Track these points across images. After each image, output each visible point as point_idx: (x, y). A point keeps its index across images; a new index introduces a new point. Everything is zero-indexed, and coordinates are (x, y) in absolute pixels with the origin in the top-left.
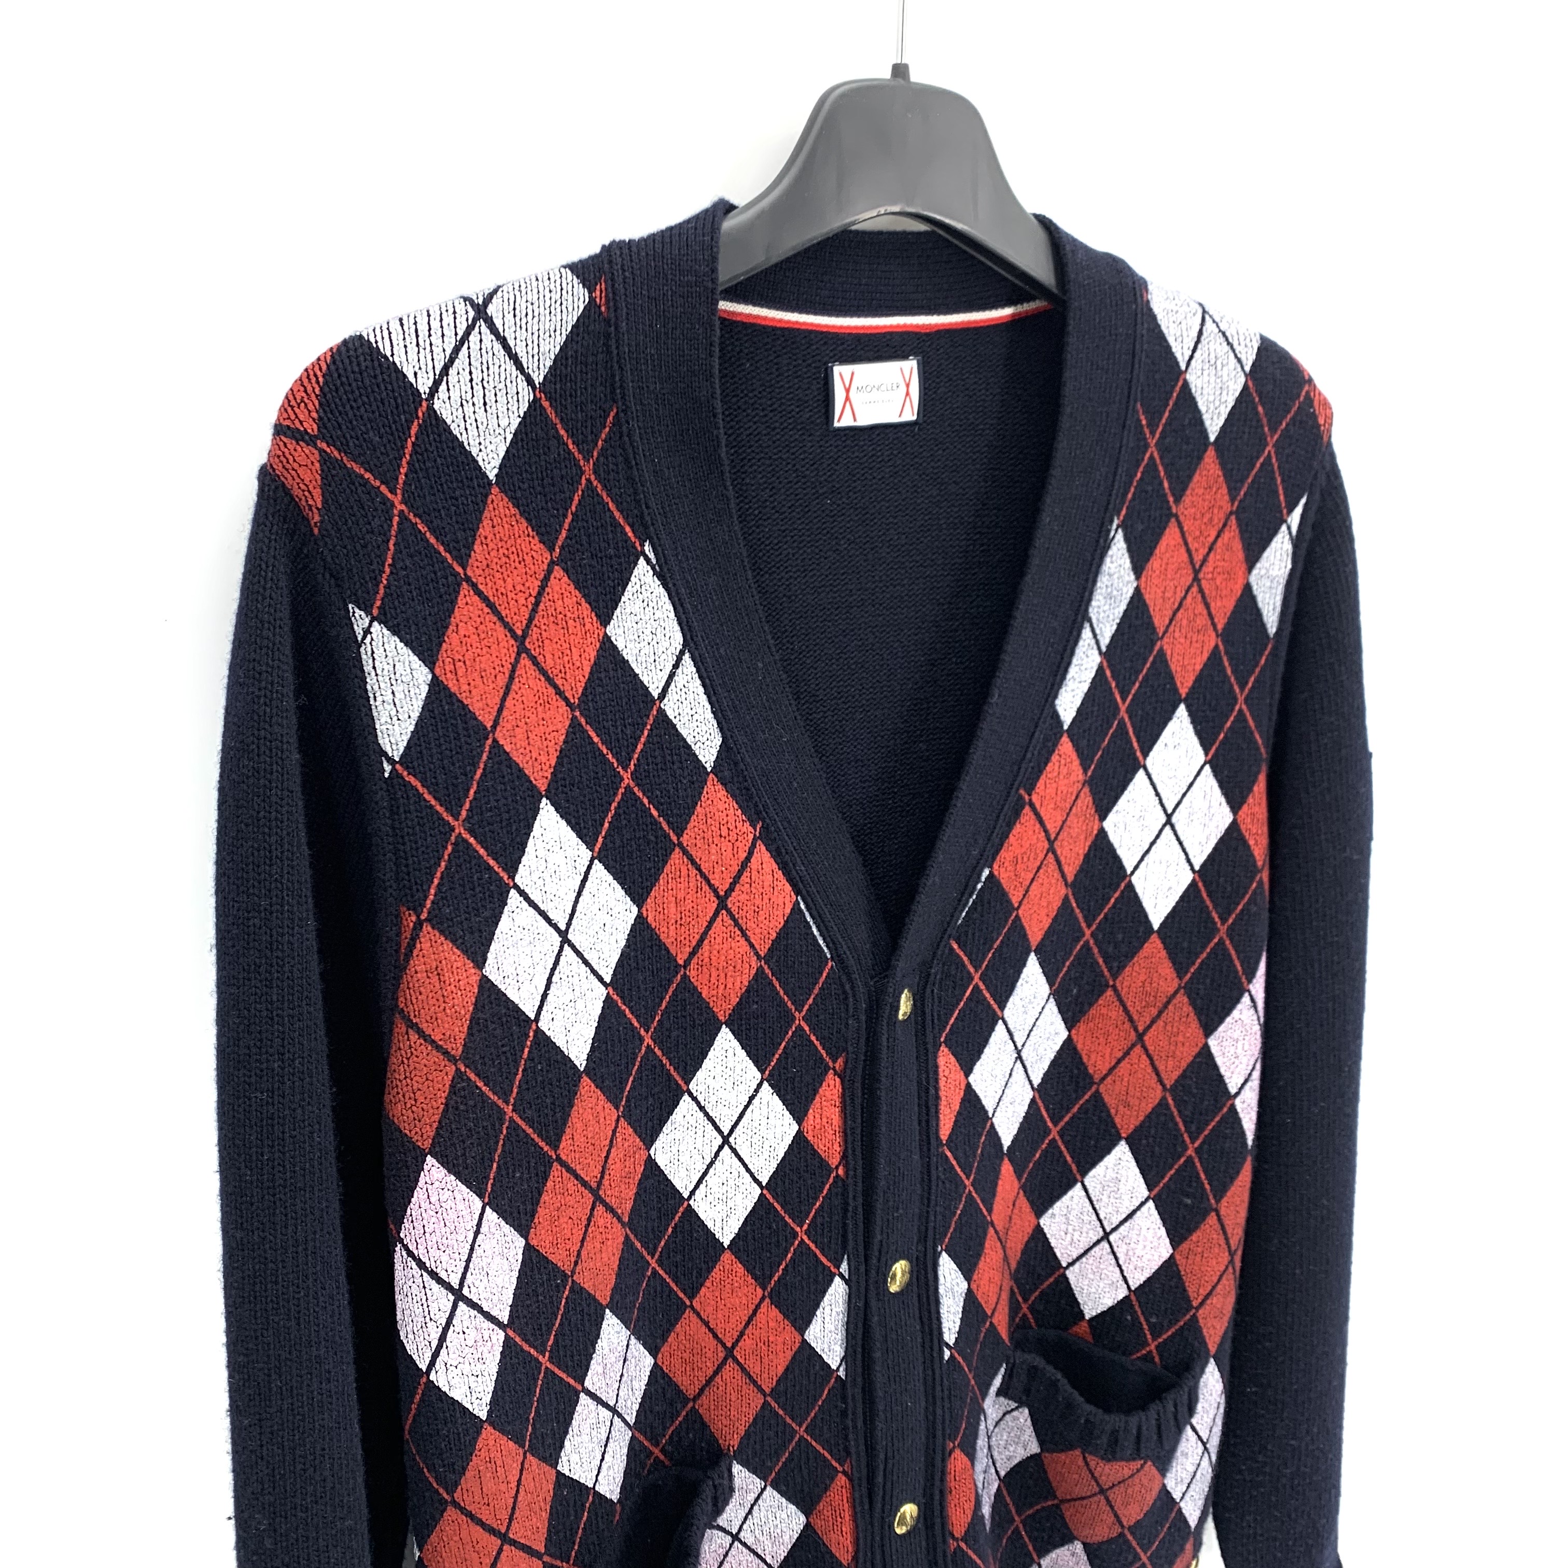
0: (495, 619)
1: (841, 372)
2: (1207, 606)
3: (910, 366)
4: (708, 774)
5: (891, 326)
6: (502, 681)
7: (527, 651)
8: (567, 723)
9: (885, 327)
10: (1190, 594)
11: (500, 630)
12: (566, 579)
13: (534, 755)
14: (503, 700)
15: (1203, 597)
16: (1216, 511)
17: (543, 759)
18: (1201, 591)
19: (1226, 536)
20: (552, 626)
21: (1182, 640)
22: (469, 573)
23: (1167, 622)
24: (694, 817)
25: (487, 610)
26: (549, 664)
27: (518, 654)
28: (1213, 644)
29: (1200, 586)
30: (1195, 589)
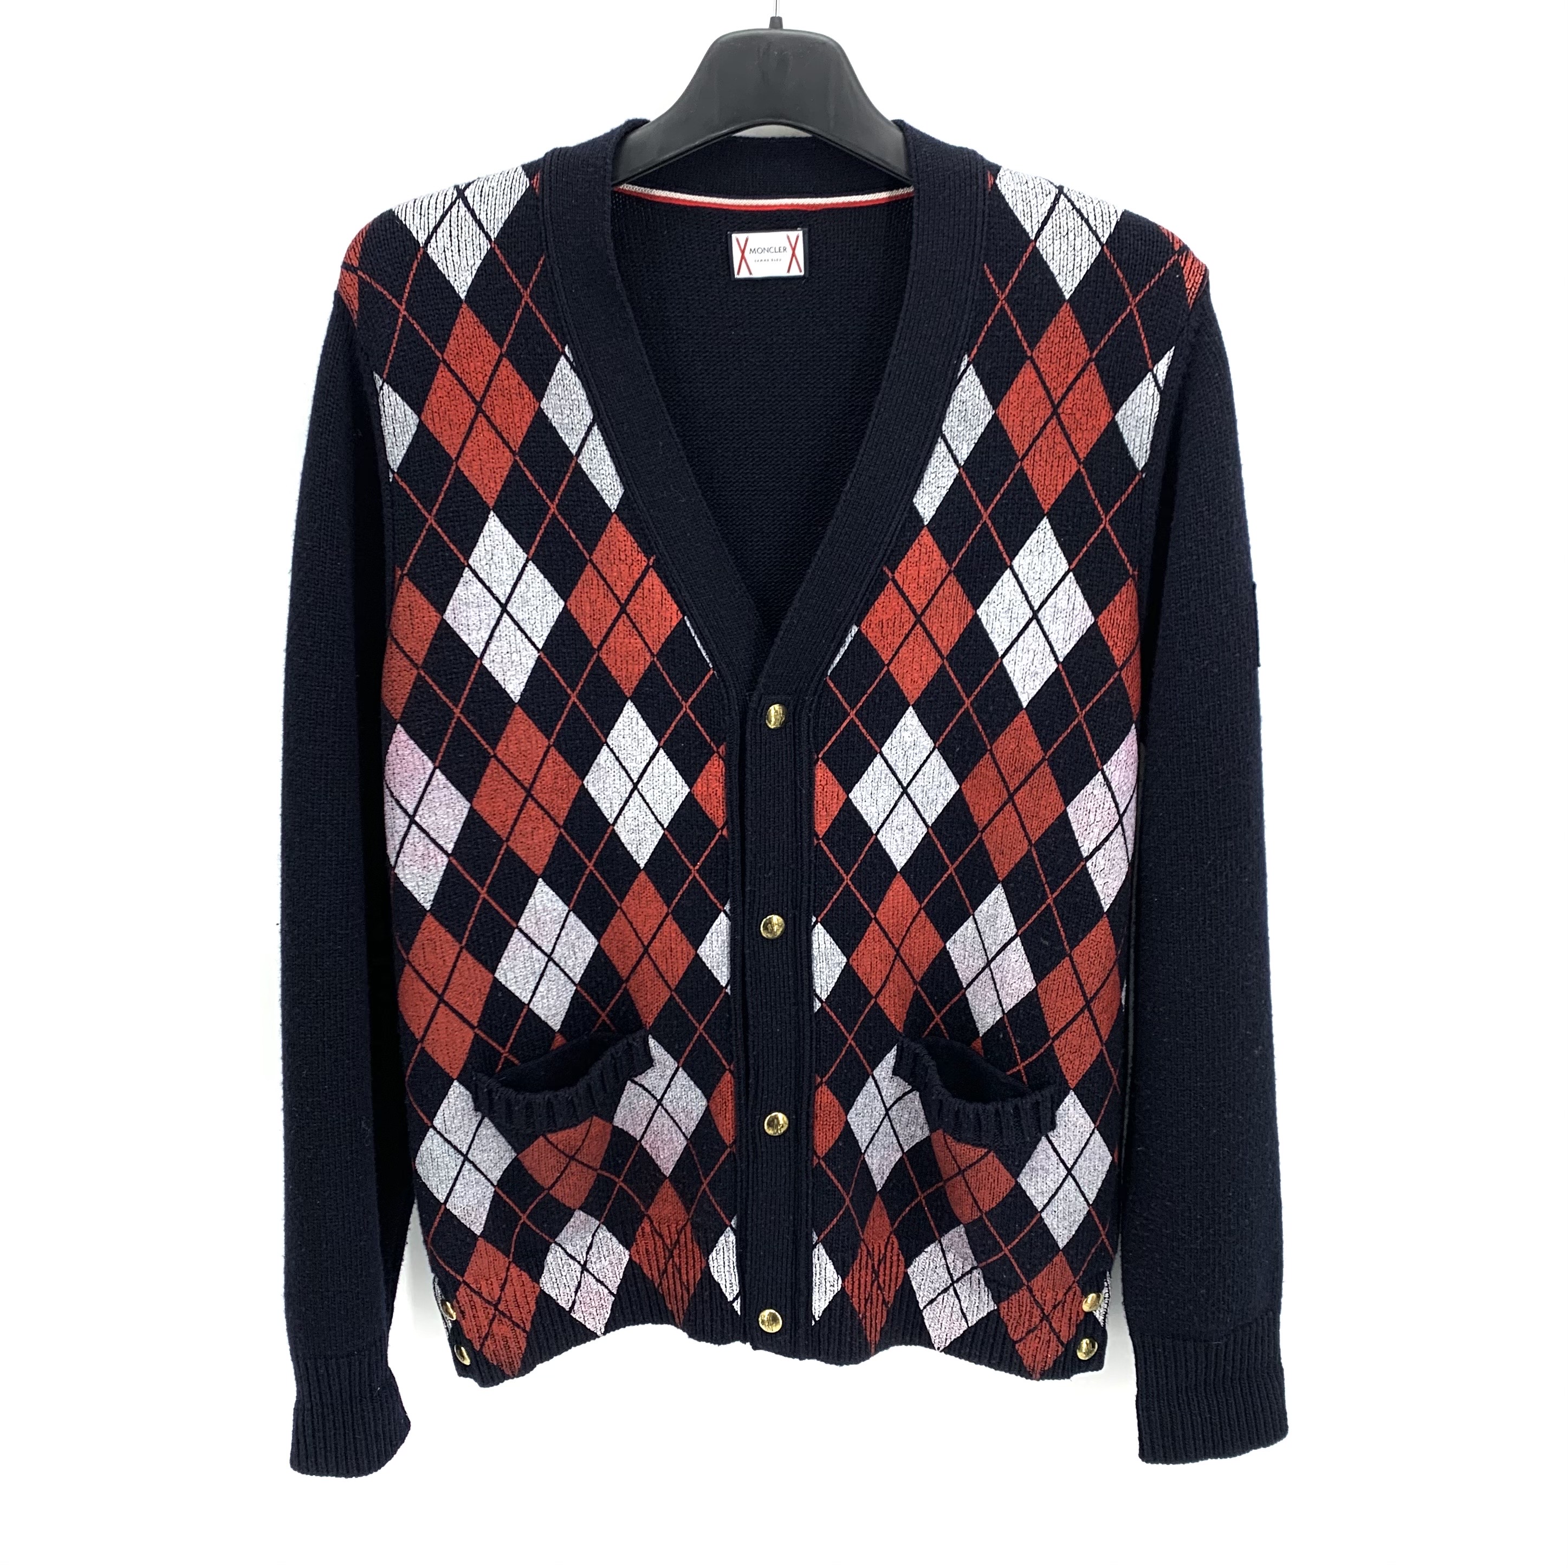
0: (461, 388)
1: (738, 239)
2: (1068, 438)
3: (797, 235)
4: (612, 514)
5: (781, 205)
6: (464, 429)
7: (483, 412)
8: (510, 464)
9: (775, 206)
10: (1049, 425)
11: (465, 398)
12: (511, 367)
13: (486, 481)
14: (464, 442)
15: (1063, 428)
16: (1073, 357)
17: (492, 485)
18: (1060, 423)
19: (1085, 379)
20: (501, 398)
21: (1043, 464)
22: (446, 357)
23: (1026, 447)
24: (600, 543)
25: (455, 382)
26: (497, 422)
27: (477, 413)
28: (1075, 469)
29: (1059, 419)
30: (1054, 421)
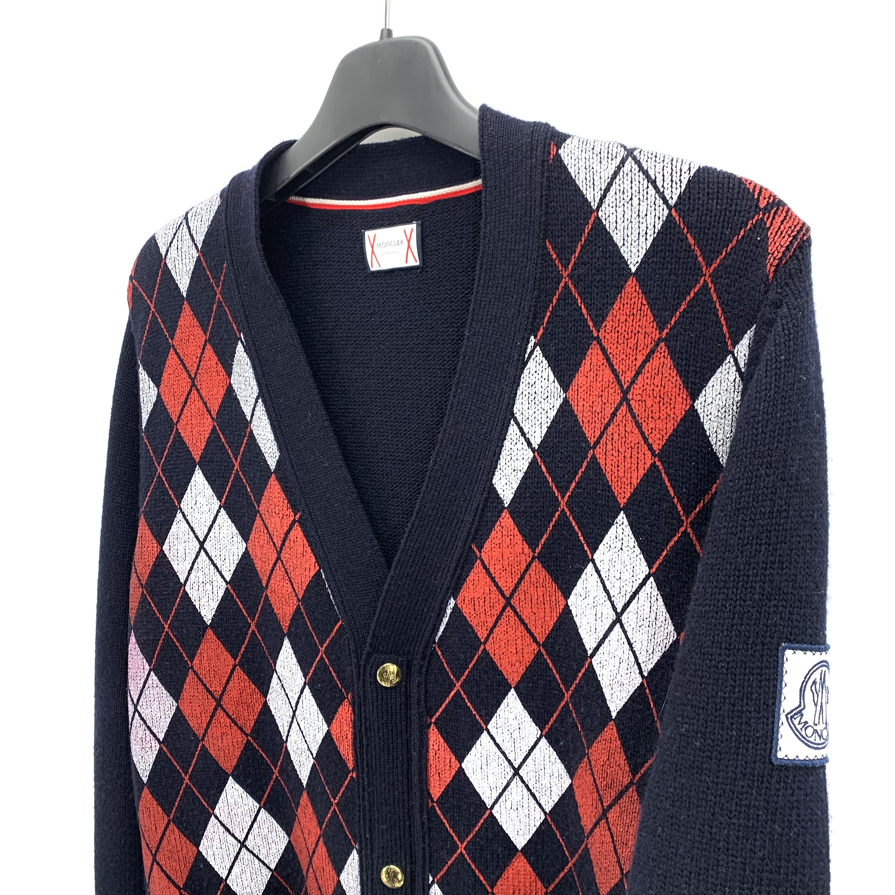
0: (182, 367)
1: (369, 234)
2: (639, 427)
3: (412, 228)
4: (272, 473)
5: (400, 202)
6: (183, 399)
7: (196, 386)
8: (211, 428)
9: (396, 203)
10: (620, 411)
11: (185, 375)
12: (212, 350)
13: (195, 441)
14: (182, 410)
15: (634, 417)
16: (641, 337)
17: (199, 444)
18: (631, 410)
19: (655, 362)
20: (205, 375)
21: (616, 454)
22: (174, 344)
23: (598, 434)
24: (263, 497)
25: (179, 362)
26: (203, 395)
27: (191, 387)
28: (649, 463)
29: (629, 405)
30: (624, 408)
